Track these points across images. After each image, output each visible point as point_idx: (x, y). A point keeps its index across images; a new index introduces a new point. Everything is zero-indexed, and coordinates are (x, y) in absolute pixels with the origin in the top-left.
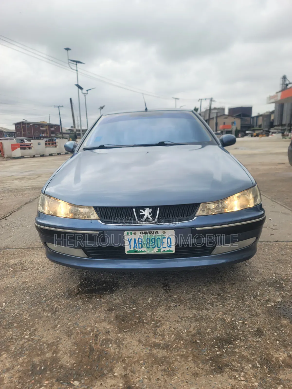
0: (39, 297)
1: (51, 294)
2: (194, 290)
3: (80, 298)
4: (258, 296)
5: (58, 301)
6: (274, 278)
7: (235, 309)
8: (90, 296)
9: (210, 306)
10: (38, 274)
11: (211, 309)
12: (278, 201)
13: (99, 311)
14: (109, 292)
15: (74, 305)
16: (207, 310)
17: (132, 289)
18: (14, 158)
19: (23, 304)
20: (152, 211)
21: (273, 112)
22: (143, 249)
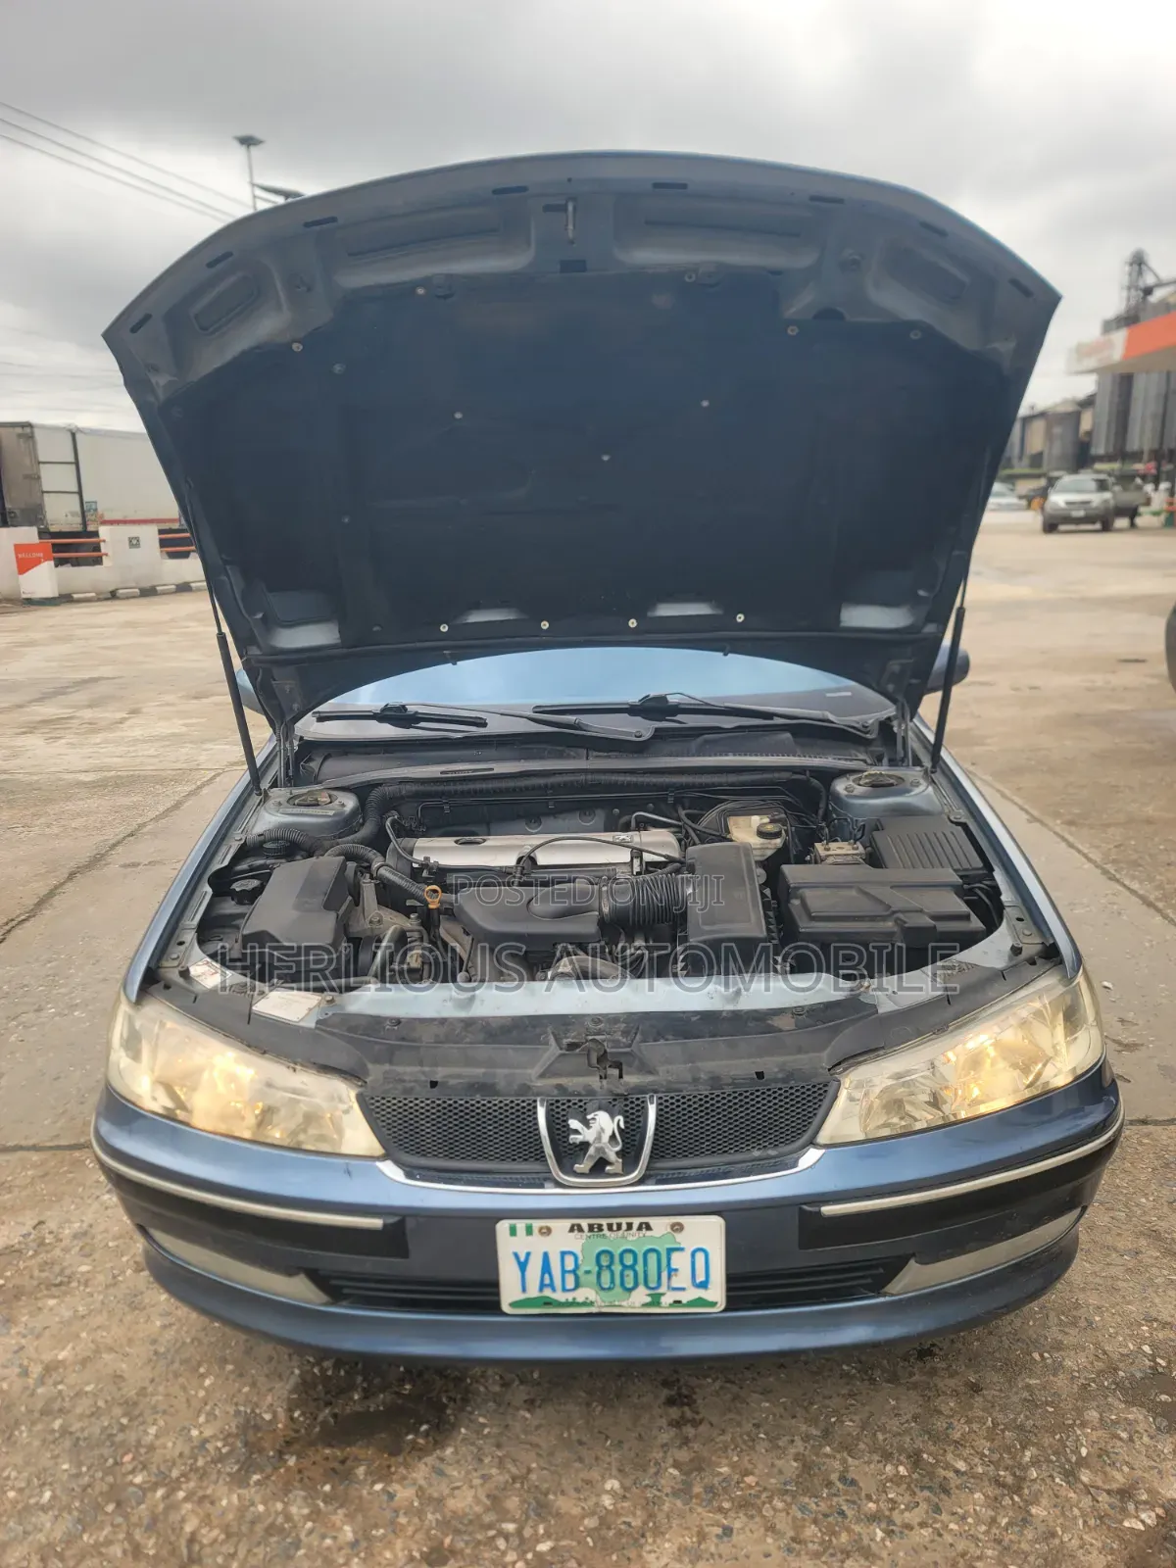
0: (116, 1463)
1: (170, 1444)
2: (804, 1428)
3: (298, 1477)
4: (1082, 1462)
5: (200, 1493)
6: (1146, 1348)
7: (990, 1552)
8: (343, 1462)
9: (880, 1534)
10: (111, 1313)
11: (884, 1554)
12: (1133, 878)
13: (384, 1562)
14: (427, 1434)
15: (272, 1525)
16: (867, 1558)
17: (528, 1415)
18: (30, 603)
19: (44, 1509)
20: (622, 1126)
21: (1088, 402)
22: (581, 1295)
